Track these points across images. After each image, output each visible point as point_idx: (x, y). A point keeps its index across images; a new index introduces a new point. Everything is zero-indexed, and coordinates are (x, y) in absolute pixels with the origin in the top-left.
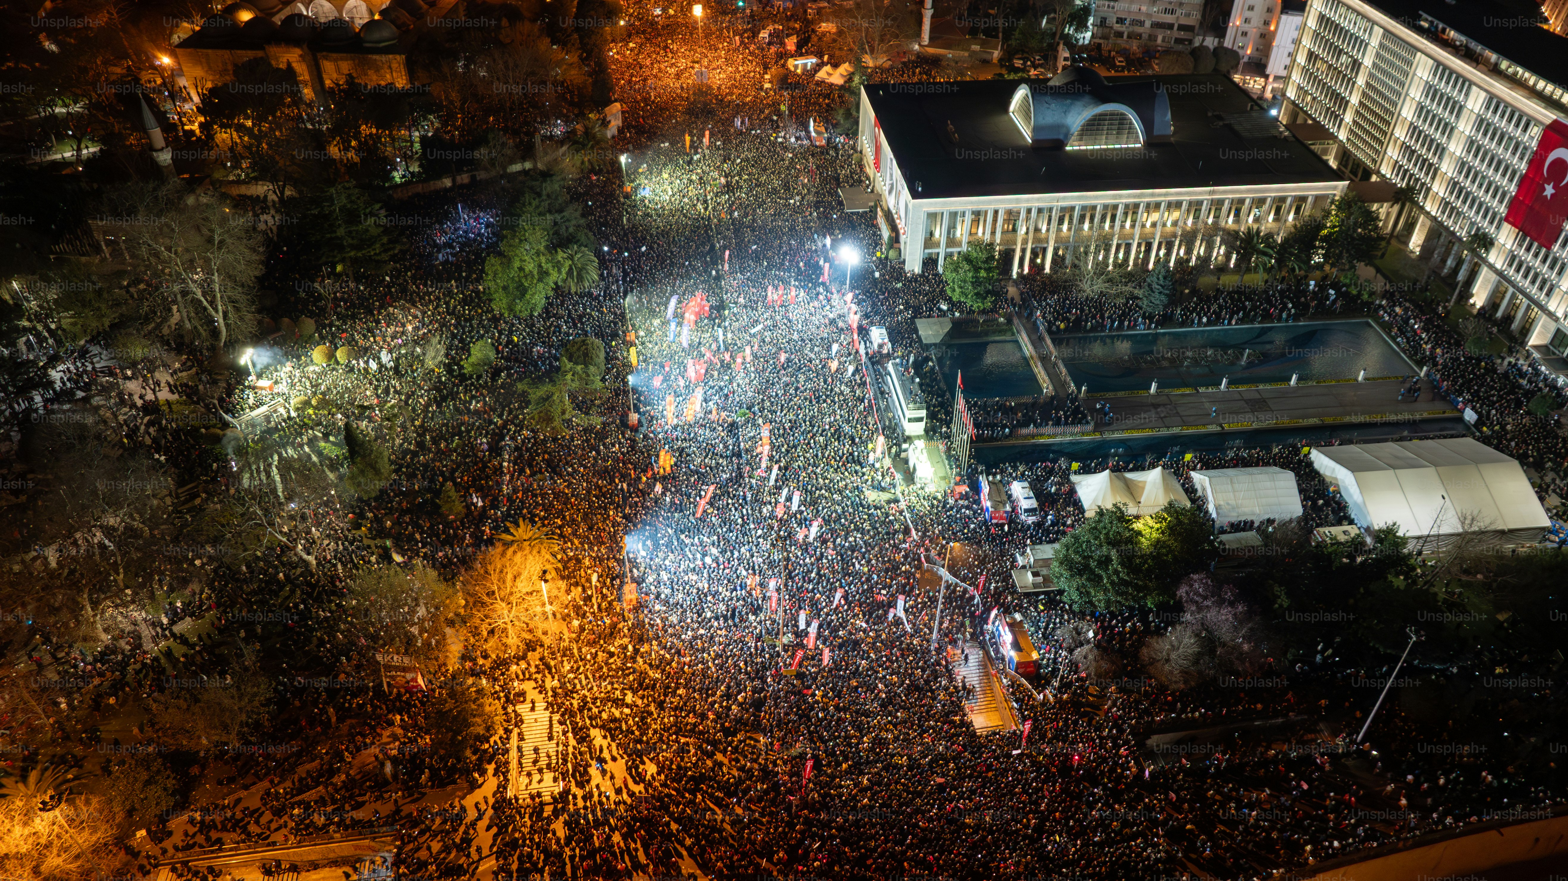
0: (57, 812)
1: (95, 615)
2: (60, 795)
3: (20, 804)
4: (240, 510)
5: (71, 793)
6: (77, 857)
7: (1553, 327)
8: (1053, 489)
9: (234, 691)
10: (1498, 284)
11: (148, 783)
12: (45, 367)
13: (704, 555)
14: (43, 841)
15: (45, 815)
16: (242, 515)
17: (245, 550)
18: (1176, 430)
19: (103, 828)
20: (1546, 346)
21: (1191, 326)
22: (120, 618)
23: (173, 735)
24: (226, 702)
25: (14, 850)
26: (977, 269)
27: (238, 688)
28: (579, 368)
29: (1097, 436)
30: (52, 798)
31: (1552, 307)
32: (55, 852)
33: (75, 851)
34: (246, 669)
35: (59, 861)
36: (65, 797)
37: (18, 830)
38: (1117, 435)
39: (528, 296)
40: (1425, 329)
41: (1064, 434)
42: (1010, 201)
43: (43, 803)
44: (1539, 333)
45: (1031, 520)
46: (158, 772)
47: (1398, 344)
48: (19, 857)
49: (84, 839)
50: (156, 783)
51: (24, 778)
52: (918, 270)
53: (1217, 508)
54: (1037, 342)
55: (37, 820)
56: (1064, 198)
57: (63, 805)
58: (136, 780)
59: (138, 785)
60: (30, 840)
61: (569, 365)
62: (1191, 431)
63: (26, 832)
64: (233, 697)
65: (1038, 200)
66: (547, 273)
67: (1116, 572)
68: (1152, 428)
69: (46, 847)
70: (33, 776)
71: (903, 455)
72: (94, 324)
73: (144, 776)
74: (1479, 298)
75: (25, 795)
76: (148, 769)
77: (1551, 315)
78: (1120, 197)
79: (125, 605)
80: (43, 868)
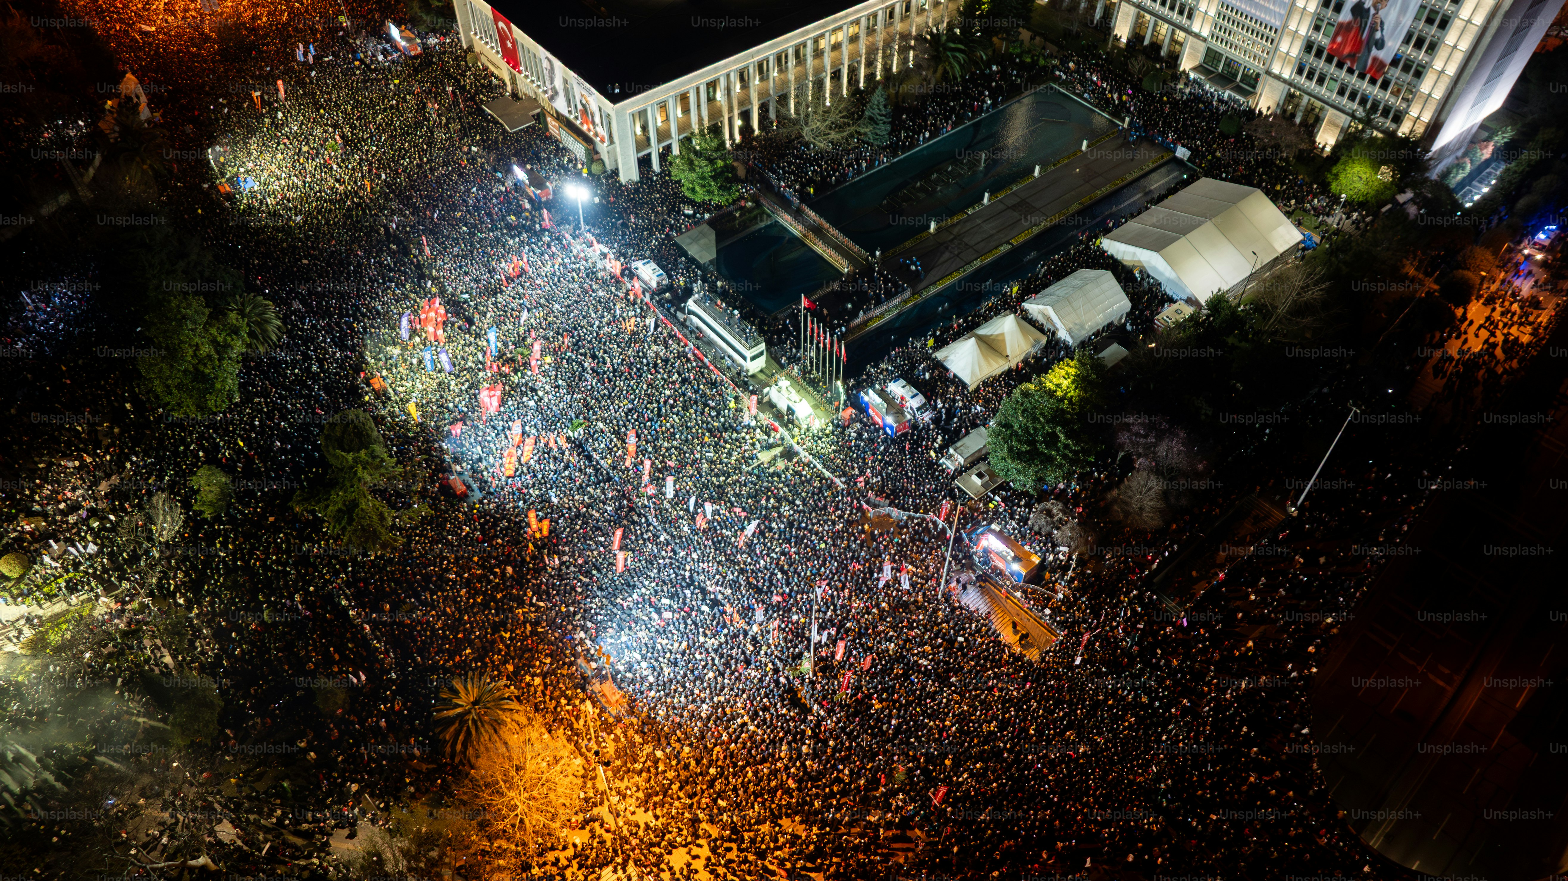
7: (1202, 47)
8: (927, 376)
10: (1139, 16)
13: (659, 612)
18: (977, 264)
20: (1201, 66)
21: (918, 145)
26: (711, 161)
28: (363, 454)
29: (919, 299)
31: (1195, 28)
38: (933, 290)
39: (218, 386)
40: (1103, 79)
41: (889, 310)
42: (708, 73)
44: (1190, 54)
45: (927, 416)
47: (1085, 100)
52: (635, 176)
53: (1070, 331)
54: (797, 215)
56: (758, 52)
61: (350, 457)
62: (990, 258)
65: (735, 62)
66: (227, 346)
67: (1066, 446)
68: (957, 270)
71: (765, 399)
74: (1122, 30)
77: (1197, 36)
78: (807, 32)
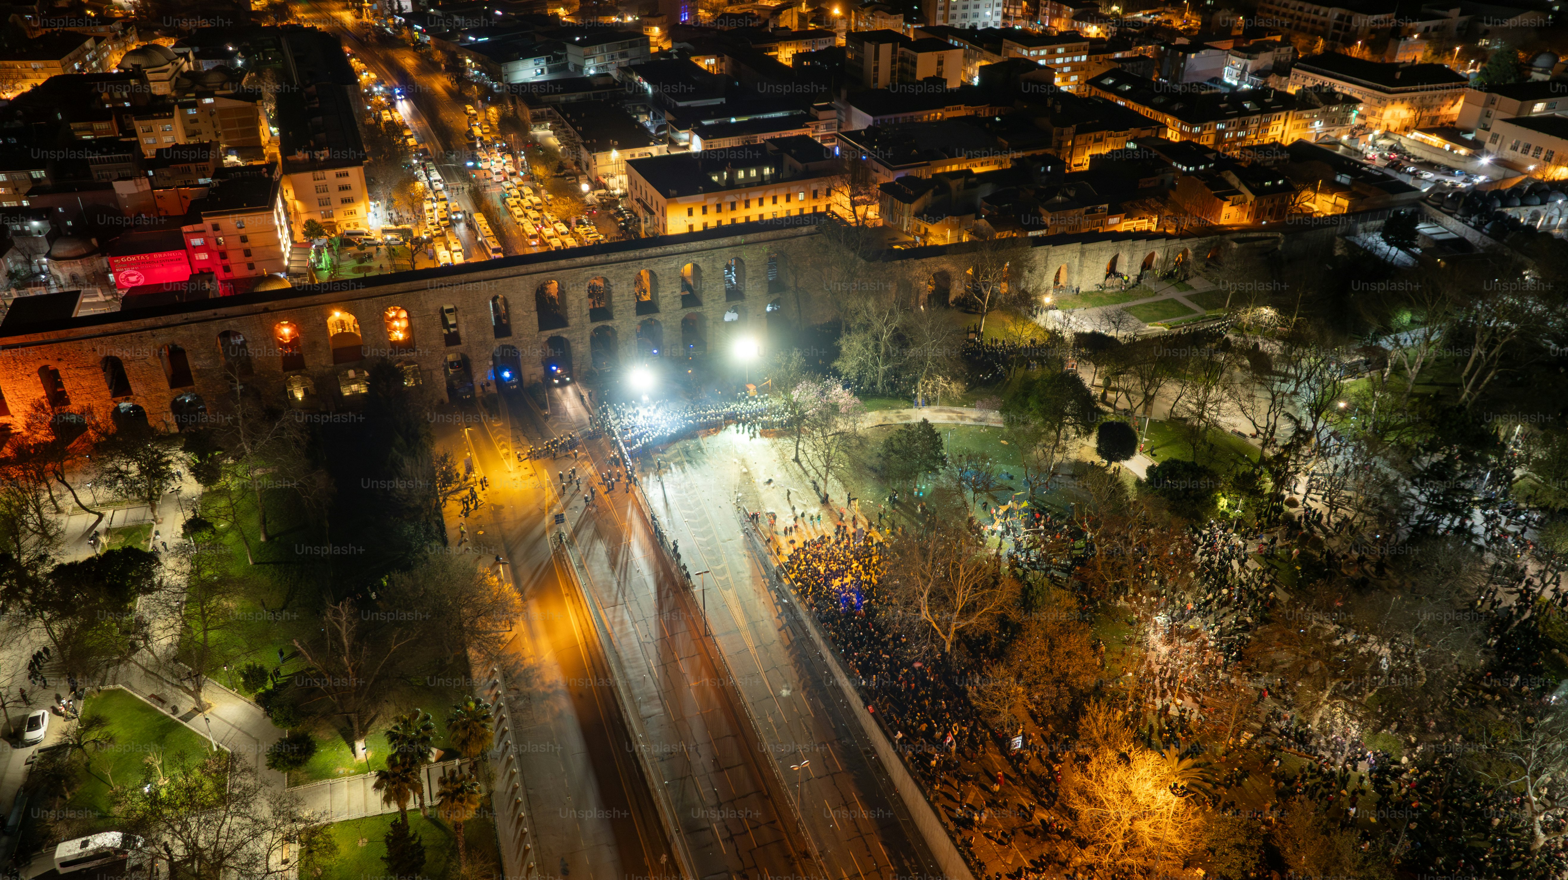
0: (1176, 799)
1: (1326, 703)
2: (1189, 791)
3: (1166, 771)
4: (1518, 737)
5: (1193, 797)
6: (1155, 839)
9: (1360, 857)
11: (1238, 846)
12: (1475, 503)
14: (1153, 807)
15: (1169, 793)
16: (1515, 743)
17: (1486, 771)
19: (1186, 841)
22: (1339, 721)
23: (1287, 837)
24: (1346, 858)
25: (1136, 795)
27: (1365, 860)
30: (1182, 787)
32: (1150, 822)
33: (1159, 835)
34: (1387, 854)
35: (1147, 829)
36: (1189, 795)
37: (1149, 785)
43: (1176, 785)
46: (1252, 848)
48: (1134, 802)
49: (1170, 834)
50: (1244, 853)
51: (1181, 758)
55: (1162, 792)
57: (1183, 800)
58: (1234, 835)
59: (1232, 841)
60: (1148, 799)
63: (1151, 791)
64: (1354, 861)
69: (1150, 813)
70: (1188, 762)
72: (1550, 499)
73: (1241, 840)
75: (1173, 769)
76: (1248, 838)
79: (1352, 716)
80: (1137, 823)
